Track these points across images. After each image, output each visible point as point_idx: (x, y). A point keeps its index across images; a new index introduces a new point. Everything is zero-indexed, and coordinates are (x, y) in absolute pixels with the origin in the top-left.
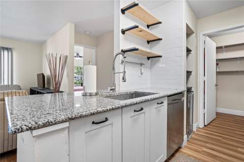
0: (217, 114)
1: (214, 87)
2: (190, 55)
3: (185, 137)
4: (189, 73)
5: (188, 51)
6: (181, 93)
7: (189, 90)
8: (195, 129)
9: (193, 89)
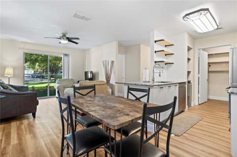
0: (208, 99)
1: (206, 81)
2: (190, 62)
3: (187, 106)
4: (189, 73)
5: (189, 59)
6: (184, 83)
7: (189, 82)
8: (192, 105)
9: (191, 82)
